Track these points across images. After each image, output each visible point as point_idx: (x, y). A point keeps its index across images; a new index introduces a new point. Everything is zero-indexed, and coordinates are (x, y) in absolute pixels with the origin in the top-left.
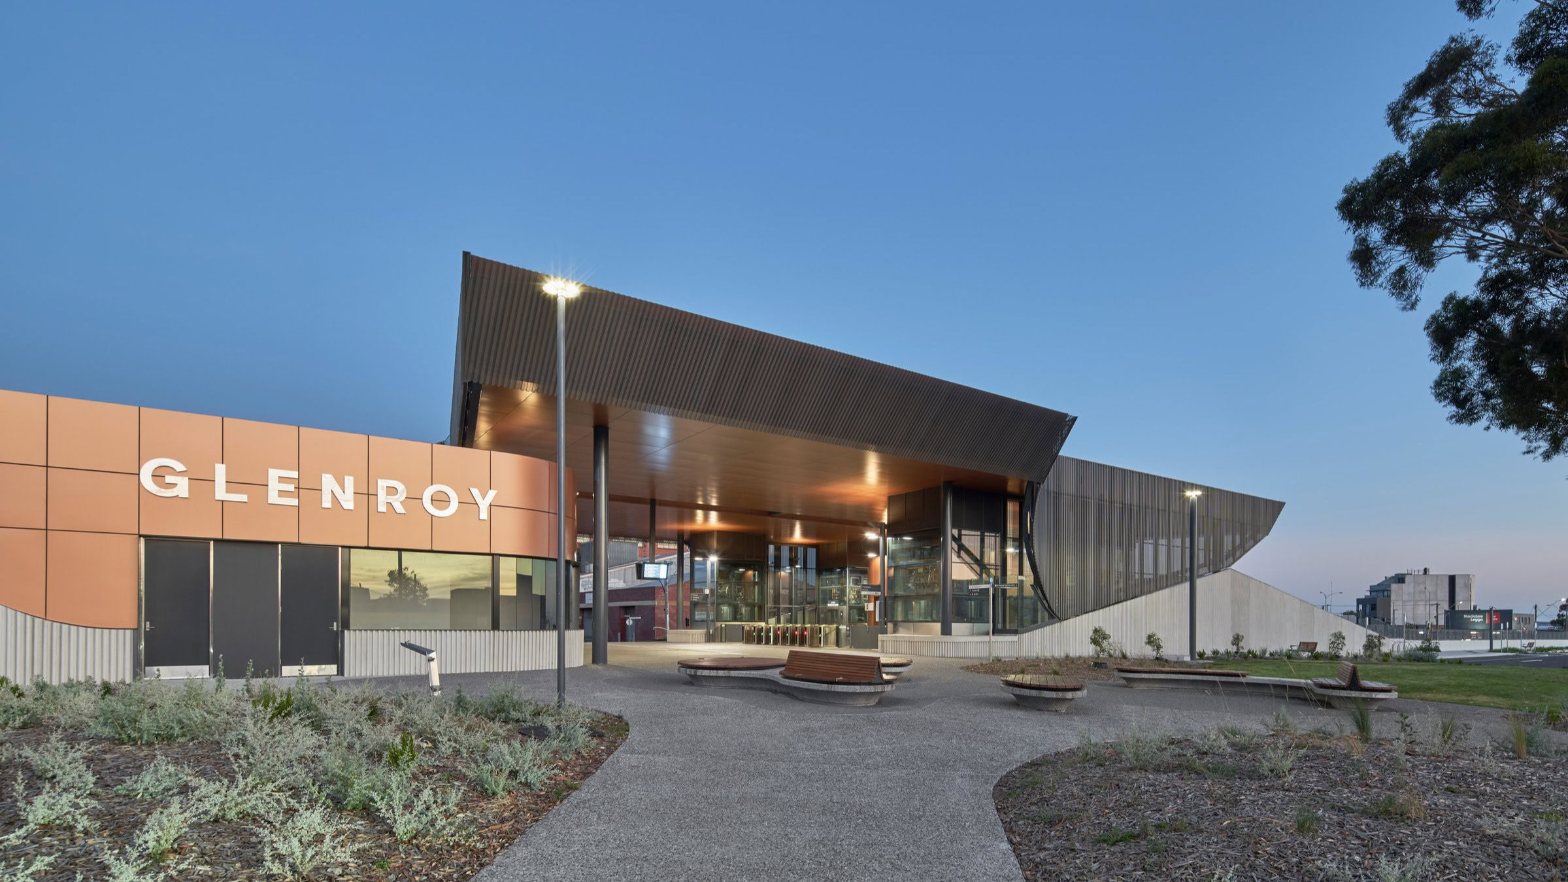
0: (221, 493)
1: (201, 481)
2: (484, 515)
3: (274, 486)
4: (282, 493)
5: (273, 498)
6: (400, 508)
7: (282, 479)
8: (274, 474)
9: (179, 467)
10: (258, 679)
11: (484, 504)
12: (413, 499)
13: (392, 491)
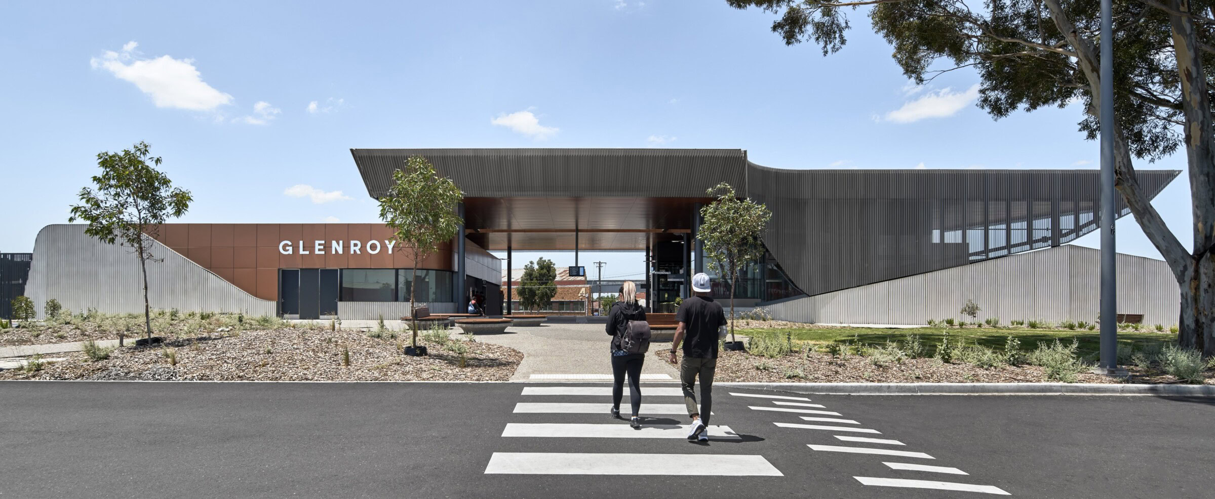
0: (301, 252)
1: (296, 248)
2: (390, 252)
3: (317, 247)
4: (319, 250)
5: (317, 252)
6: (358, 252)
7: (319, 245)
8: (317, 242)
9: (290, 243)
10: (310, 320)
11: (390, 247)
12: (363, 248)
13: (355, 245)
